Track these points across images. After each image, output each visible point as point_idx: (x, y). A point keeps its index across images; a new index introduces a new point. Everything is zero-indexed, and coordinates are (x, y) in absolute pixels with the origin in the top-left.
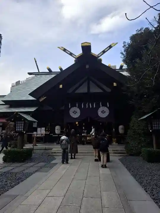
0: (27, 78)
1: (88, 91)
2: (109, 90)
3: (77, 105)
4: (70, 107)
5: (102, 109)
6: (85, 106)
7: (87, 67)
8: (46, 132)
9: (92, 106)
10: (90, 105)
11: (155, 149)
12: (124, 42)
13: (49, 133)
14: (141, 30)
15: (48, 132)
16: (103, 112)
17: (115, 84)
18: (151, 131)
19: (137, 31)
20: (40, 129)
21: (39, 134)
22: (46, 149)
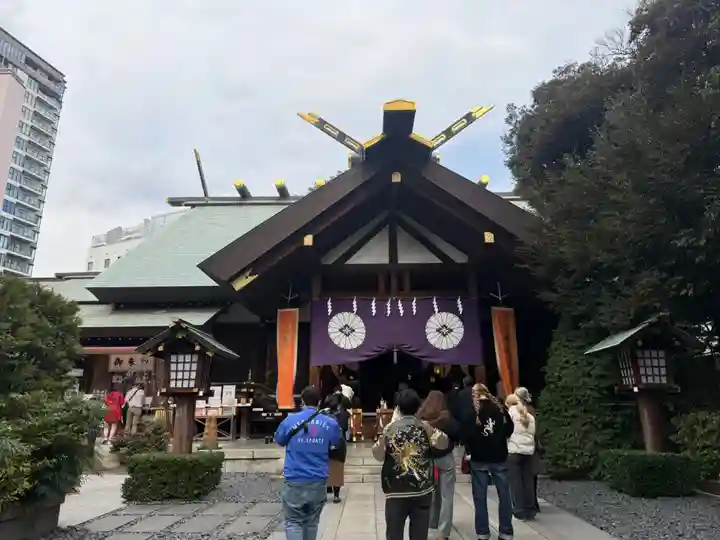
0: (146, 221)
1: (391, 261)
2: (460, 258)
3: (355, 306)
4: (330, 311)
5: (438, 319)
6: (381, 308)
7: (396, 178)
8: (239, 402)
9: (408, 308)
10: (400, 305)
11: (650, 450)
12: (511, 107)
13: (249, 405)
14: (567, 69)
15: (248, 402)
16: (444, 331)
17: (489, 237)
18: (636, 389)
19: (555, 72)
20: (220, 388)
21: (217, 408)
22: (254, 459)
